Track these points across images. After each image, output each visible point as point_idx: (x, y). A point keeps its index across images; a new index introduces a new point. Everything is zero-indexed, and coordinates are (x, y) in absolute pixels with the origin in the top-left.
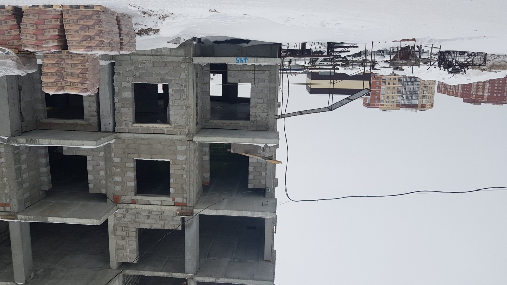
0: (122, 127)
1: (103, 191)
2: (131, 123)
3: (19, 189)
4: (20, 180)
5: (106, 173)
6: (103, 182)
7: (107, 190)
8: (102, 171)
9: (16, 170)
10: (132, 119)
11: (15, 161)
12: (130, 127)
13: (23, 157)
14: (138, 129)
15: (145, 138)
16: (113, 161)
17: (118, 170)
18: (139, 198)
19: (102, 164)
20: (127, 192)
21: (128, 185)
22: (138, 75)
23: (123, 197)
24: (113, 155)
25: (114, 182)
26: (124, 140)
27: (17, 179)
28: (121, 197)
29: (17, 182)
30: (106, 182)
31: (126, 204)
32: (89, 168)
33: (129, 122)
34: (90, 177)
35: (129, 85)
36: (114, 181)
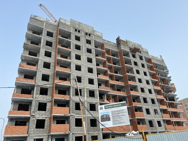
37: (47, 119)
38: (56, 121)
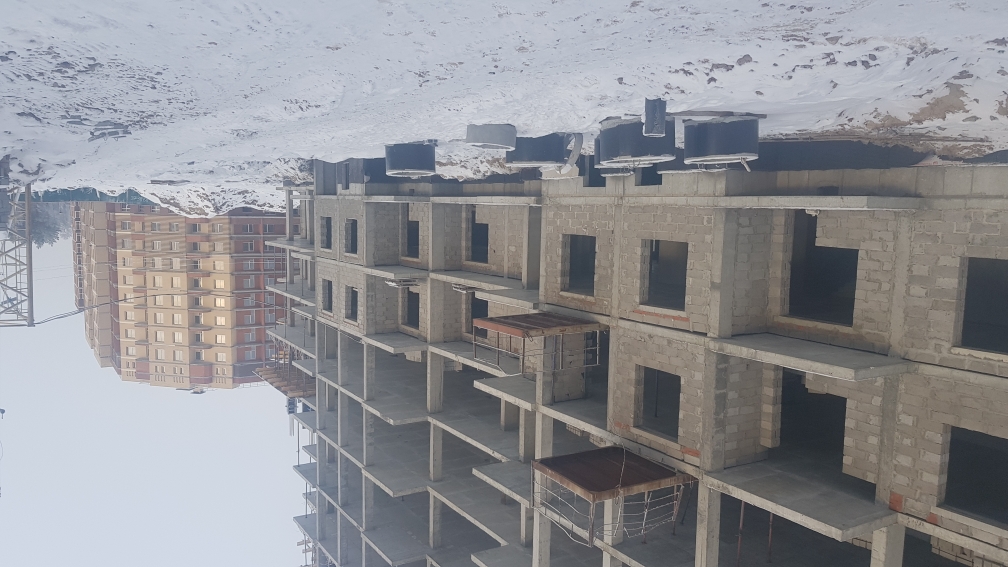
0: (927, 352)
1: (871, 478)
2: (947, 345)
3: (717, 432)
4: (722, 416)
5: (882, 442)
6: (873, 458)
7: (878, 477)
8: (873, 435)
9: (717, 397)
10: (951, 336)
11: (718, 381)
12: (945, 353)
13: (734, 378)
14: (962, 361)
15: (977, 382)
16: (899, 420)
17: (907, 442)
18: (945, 514)
19: (875, 420)
20: (921, 494)
21: (924, 479)
22: (978, 241)
23: (911, 502)
24: (900, 407)
25: (896, 466)
26: (927, 380)
27: (717, 413)
28: (906, 500)
29: (716, 419)
30: (880, 460)
31: (915, 520)
32: (849, 423)
33: (943, 343)
34: (848, 441)
35: (956, 262)
36: (895, 462)
37: (920, 508)
38: (847, 460)
